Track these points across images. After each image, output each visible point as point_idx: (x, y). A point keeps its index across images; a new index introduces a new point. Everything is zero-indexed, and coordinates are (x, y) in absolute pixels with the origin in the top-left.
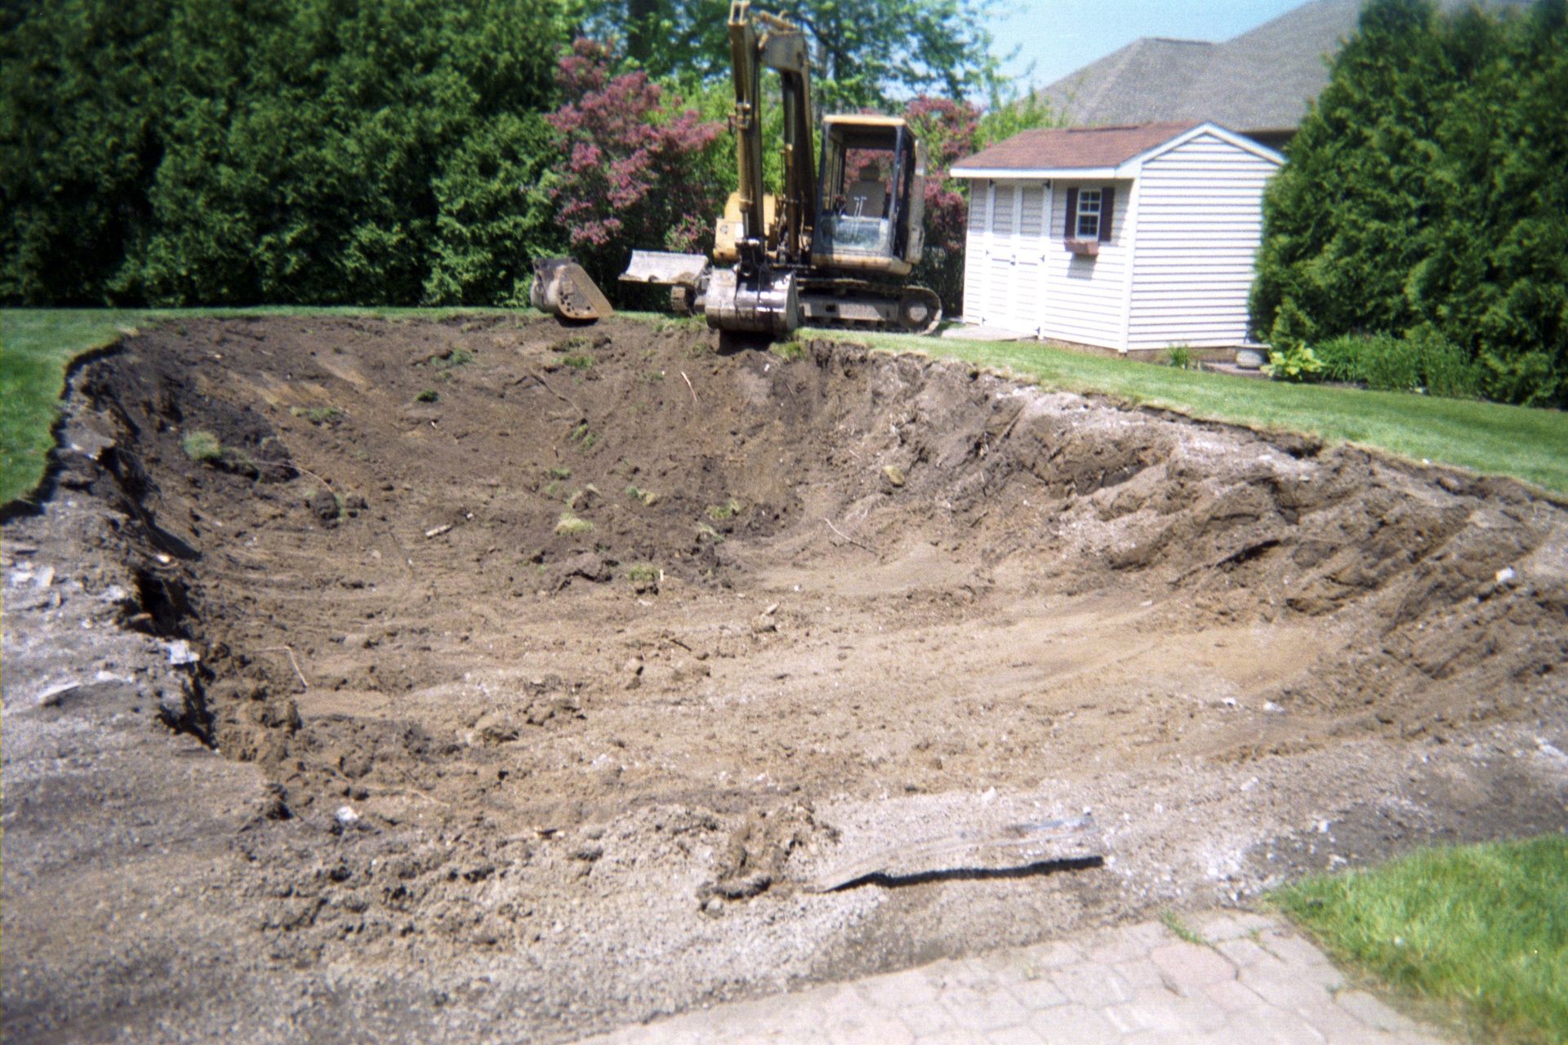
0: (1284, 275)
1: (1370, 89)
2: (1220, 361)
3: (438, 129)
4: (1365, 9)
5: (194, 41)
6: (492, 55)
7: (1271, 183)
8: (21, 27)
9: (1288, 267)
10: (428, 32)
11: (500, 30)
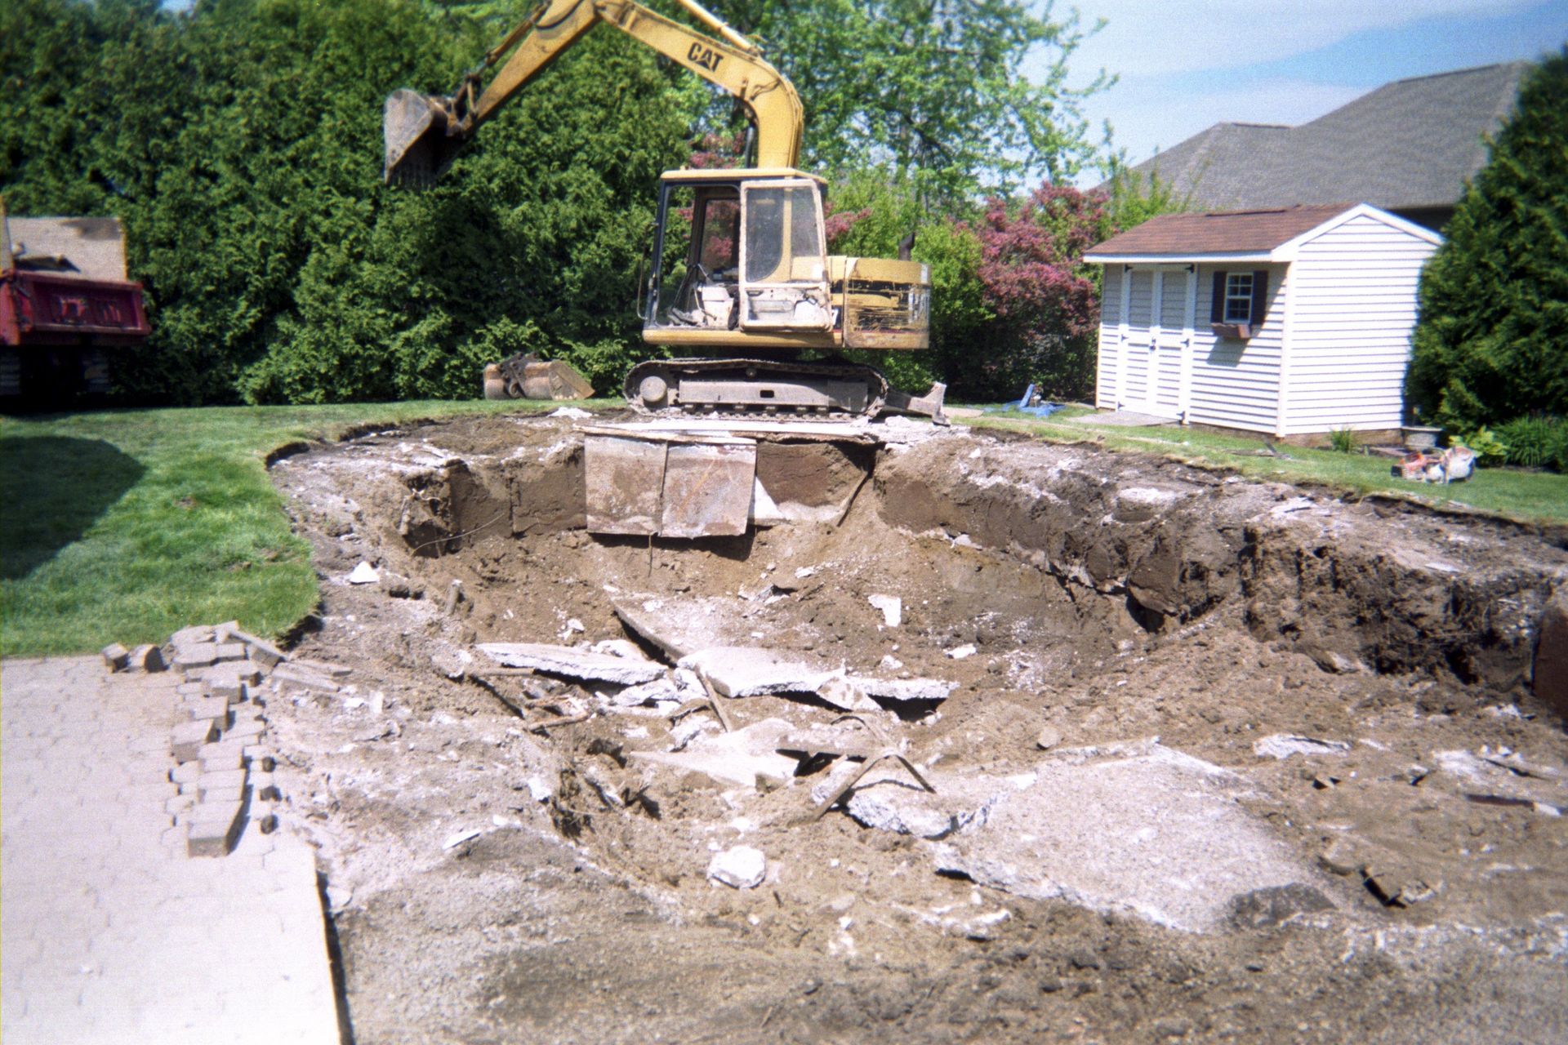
0: (1446, 355)
1: (1536, 168)
2: (1381, 445)
3: (573, 224)
4: (1524, 88)
5: (343, 144)
6: (627, 152)
7: (1428, 264)
8: (183, 133)
9: (1454, 348)
10: (564, 131)
11: (635, 128)
